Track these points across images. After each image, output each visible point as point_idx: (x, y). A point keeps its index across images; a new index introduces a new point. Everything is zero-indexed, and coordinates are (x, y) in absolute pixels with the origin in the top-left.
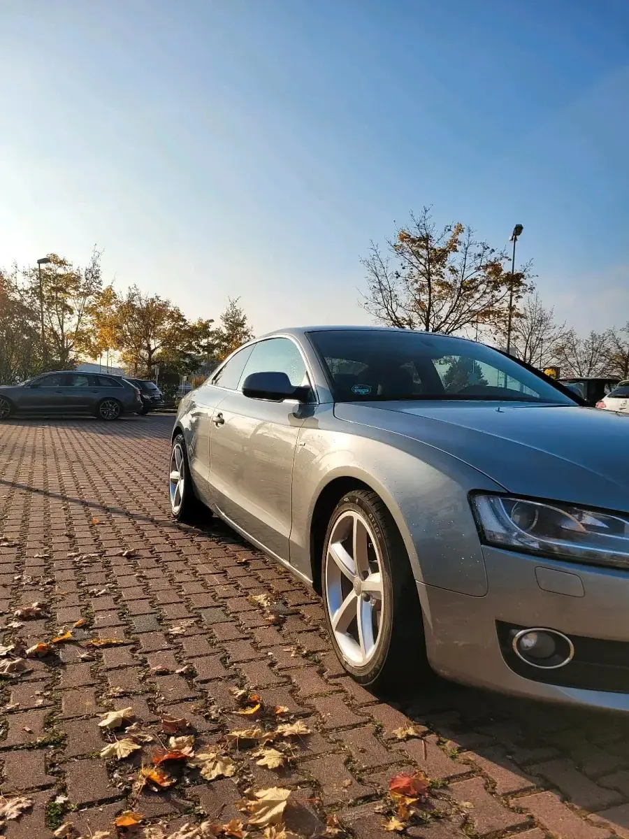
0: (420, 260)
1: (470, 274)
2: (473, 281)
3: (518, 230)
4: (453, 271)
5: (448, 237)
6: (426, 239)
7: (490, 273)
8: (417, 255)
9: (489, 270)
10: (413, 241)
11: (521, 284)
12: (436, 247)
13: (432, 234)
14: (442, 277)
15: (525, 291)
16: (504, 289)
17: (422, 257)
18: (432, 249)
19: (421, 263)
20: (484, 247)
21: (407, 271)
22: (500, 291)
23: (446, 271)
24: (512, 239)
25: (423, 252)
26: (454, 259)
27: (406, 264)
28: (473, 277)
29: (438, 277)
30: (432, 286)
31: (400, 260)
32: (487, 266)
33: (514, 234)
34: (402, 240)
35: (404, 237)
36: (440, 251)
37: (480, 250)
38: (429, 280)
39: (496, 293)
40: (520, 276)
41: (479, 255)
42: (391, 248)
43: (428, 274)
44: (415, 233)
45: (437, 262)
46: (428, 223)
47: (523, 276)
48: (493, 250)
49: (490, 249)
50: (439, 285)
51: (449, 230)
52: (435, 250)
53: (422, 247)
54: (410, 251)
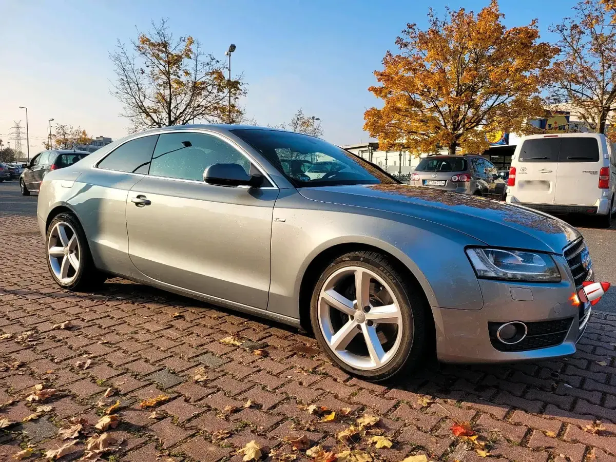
0: (160, 61)
1: (201, 77)
2: (203, 83)
3: (233, 48)
4: (187, 73)
5: (183, 46)
6: (165, 45)
7: (215, 78)
8: (158, 57)
9: (214, 76)
10: (153, 45)
11: (238, 89)
12: (174, 53)
13: (170, 42)
14: (178, 77)
15: (240, 94)
16: (226, 91)
17: (161, 59)
18: (170, 53)
19: (161, 64)
20: (211, 58)
21: (150, 69)
22: (224, 93)
23: (181, 73)
24: (228, 54)
25: (163, 55)
26: (187, 64)
27: (149, 63)
28: (203, 80)
29: (176, 77)
30: (171, 84)
31: (143, 59)
32: (213, 73)
33: (229, 51)
34: (143, 42)
35: (145, 40)
36: (176, 56)
37: (208, 60)
38: (169, 78)
39: (221, 93)
40: (237, 83)
41: (208, 64)
42: (135, 48)
43: (168, 74)
44: (156, 39)
45: (174, 64)
46: (166, 32)
47: (239, 83)
48: (218, 61)
49: (216, 60)
50: (177, 83)
51: (184, 41)
52: (172, 55)
53: (161, 51)
54: (151, 53)
